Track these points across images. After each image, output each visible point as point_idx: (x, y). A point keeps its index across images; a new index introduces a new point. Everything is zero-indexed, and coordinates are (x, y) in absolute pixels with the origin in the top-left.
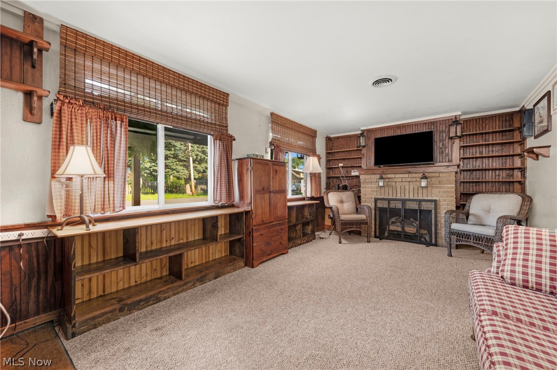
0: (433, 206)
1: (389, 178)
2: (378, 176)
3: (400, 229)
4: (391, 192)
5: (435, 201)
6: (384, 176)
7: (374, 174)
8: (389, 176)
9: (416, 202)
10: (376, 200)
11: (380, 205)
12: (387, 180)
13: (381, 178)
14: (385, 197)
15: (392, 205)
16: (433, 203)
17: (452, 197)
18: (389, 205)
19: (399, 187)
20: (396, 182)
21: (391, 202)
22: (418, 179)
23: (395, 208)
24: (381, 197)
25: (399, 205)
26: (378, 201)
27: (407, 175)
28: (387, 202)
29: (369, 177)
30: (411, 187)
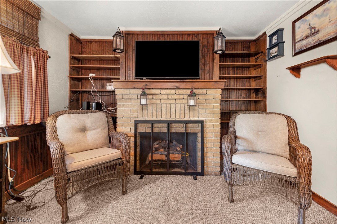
0: (200, 128)
1: (153, 94)
2: (140, 91)
3: (164, 158)
4: (154, 112)
5: (202, 122)
6: (147, 91)
7: (135, 88)
8: (153, 91)
9: (182, 124)
10: (137, 123)
11: (141, 129)
12: (150, 97)
13: (144, 94)
14: (148, 119)
15: (156, 130)
16: (200, 125)
17: (217, 117)
18: (152, 129)
19: (164, 106)
20: (161, 99)
21: (155, 125)
22: (186, 97)
23: (160, 133)
24: (143, 119)
25: (164, 129)
26: (139, 125)
27: (173, 91)
28: (150, 125)
29: (128, 91)
30: (178, 106)
